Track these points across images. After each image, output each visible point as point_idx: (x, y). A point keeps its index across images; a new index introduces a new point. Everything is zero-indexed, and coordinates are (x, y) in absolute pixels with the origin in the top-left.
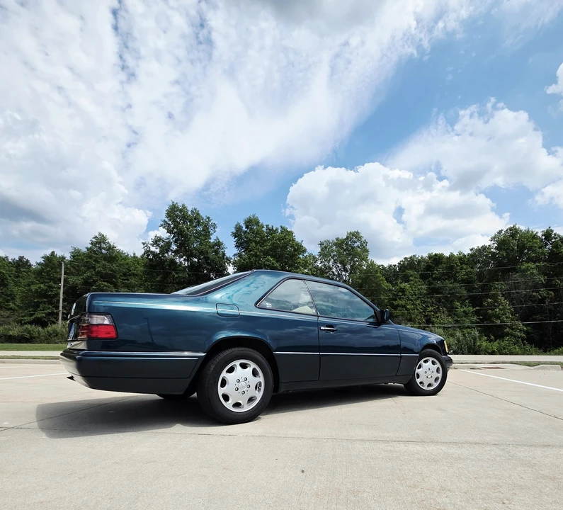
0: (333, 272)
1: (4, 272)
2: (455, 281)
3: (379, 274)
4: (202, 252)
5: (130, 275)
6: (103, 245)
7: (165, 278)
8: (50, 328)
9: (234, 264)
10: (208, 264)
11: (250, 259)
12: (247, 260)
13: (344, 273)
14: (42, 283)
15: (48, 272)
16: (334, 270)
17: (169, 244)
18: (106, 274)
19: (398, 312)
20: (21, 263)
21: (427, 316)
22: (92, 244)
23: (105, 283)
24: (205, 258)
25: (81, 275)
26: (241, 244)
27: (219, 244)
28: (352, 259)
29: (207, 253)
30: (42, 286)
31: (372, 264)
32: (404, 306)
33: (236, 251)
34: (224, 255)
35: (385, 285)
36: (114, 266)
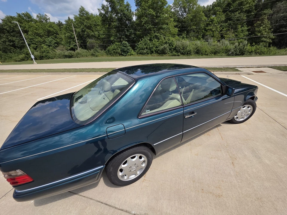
0: (179, 14)
1: (56, 29)
2: (242, 12)
3: (202, 13)
4: (122, 11)
5: (97, 25)
6: (84, 12)
7: (109, 26)
8: (76, 51)
9: (136, 15)
10: (125, 17)
11: (142, 11)
12: (141, 12)
13: (184, 14)
14: (68, 33)
15: (68, 27)
16: (180, 12)
17: (108, 8)
18: (88, 26)
19: (208, 33)
20: (60, 24)
21: (221, 34)
22: (79, 12)
23: (89, 30)
24: (123, 13)
25: (80, 28)
26: (138, 4)
27: (128, 5)
28: (189, 5)
29: (124, 11)
30: (68, 34)
31: (199, 6)
32: (211, 30)
33: (136, 8)
34: (131, 11)
35: (204, 18)
36: (90, 22)
